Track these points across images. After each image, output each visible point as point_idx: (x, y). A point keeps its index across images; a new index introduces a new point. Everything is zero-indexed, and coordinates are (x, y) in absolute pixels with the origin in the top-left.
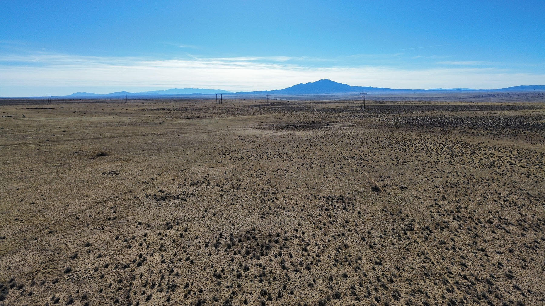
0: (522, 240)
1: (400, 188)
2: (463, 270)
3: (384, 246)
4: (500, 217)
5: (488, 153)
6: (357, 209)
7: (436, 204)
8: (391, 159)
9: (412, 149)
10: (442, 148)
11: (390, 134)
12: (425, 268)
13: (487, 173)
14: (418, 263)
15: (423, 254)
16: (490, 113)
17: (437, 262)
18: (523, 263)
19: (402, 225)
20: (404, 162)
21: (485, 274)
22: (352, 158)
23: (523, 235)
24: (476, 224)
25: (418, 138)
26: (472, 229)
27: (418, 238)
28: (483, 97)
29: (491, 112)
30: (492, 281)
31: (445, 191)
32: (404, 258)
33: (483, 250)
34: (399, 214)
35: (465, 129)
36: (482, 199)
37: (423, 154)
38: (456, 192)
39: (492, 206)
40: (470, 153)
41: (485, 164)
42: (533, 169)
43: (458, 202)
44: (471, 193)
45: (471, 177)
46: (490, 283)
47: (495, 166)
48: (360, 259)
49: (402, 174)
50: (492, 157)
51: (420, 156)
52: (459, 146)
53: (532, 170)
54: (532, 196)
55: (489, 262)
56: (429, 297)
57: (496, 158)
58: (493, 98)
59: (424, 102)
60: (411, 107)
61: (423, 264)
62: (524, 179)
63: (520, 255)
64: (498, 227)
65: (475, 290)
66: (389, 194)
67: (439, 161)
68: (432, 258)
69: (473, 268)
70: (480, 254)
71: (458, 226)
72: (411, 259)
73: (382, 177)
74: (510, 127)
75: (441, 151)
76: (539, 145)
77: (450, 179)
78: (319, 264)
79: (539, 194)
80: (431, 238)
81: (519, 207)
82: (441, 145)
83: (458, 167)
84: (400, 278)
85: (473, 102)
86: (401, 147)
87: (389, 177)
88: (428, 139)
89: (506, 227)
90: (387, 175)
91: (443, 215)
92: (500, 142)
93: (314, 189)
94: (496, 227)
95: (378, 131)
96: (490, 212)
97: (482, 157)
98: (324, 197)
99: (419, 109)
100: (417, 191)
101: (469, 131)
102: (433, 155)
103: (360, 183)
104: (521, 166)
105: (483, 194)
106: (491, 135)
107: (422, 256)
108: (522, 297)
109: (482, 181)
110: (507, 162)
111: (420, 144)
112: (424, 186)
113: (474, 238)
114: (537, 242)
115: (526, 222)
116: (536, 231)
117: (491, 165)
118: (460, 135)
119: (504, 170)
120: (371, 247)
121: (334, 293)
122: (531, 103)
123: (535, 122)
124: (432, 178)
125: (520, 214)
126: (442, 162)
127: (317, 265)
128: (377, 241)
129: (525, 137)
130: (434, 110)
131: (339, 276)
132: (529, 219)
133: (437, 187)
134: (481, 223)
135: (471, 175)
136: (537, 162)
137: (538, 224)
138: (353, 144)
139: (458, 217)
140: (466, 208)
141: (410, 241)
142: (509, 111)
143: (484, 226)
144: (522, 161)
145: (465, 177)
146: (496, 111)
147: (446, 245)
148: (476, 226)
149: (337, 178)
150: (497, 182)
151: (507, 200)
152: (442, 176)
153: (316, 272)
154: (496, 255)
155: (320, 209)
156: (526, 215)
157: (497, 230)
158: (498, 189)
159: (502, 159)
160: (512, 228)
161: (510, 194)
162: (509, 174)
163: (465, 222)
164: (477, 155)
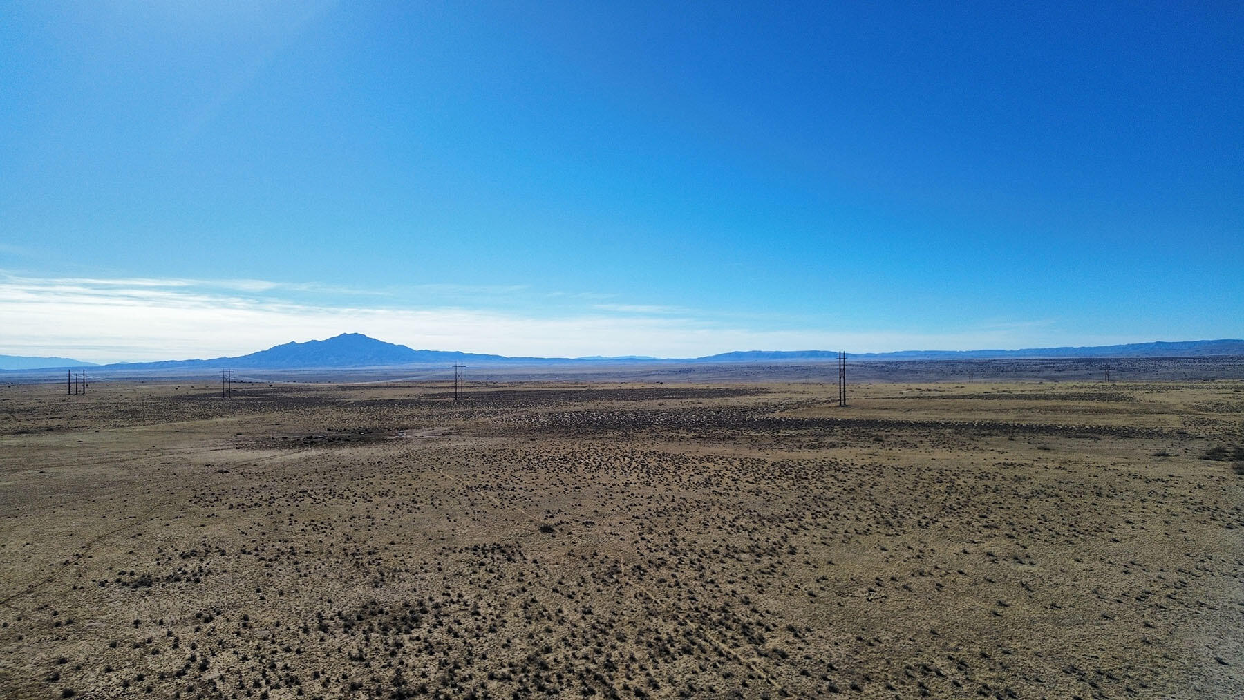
0: (757, 566)
1: (583, 524)
2: (693, 604)
3: (588, 594)
4: (728, 546)
5: (700, 466)
6: (529, 557)
7: (643, 539)
8: (552, 484)
9: (581, 468)
10: (630, 464)
11: (532, 444)
12: (647, 608)
13: (701, 494)
14: (638, 605)
15: (641, 595)
16: (693, 403)
17: (661, 601)
18: (760, 589)
19: (603, 569)
20: (576, 488)
21: (719, 604)
22: (485, 488)
23: (757, 561)
24: (700, 556)
25: (586, 449)
26: (696, 561)
27: (630, 580)
28: (674, 372)
29: (694, 400)
30: (727, 608)
31: (650, 522)
32: (618, 603)
33: (712, 582)
34: (595, 557)
35: (658, 431)
36: (702, 527)
37: (602, 473)
38: (666, 522)
39: (716, 534)
40: (673, 468)
41: (698, 482)
42: (763, 485)
43: (671, 533)
44: (686, 521)
45: (681, 500)
46: (726, 612)
47: (712, 484)
48: (560, 611)
49: (579, 505)
50: (706, 472)
51: (598, 477)
52: (654, 458)
53: (762, 486)
54: (764, 518)
55: (721, 592)
56: (660, 634)
57: (712, 474)
58: (691, 375)
59: (575, 384)
60: (554, 393)
61: (644, 605)
62: (752, 498)
63: (756, 581)
64: (726, 556)
65: (710, 619)
66: (570, 533)
67: (631, 483)
68: (653, 598)
69: (703, 600)
70: (709, 587)
71: (678, 561)
72: (628, 603)
73: (548, 512)
74: (726, 425)
75: (629, 467)
76: (769, 452)
77: (653, 506)
78: (506, 625)
79: (773, 515)
80: (646, 577)
81: (750, 532)
82: (626, 458)
83: (661, 489)
84: (620, 622)
85: (662, 383)
86: (560, 465)
87: (560, 511)
88: (603, 450)
89: (736, 556)
90: (556, 509)
91: (655, 550)
92: (713, 449)
93: (442, 539)
94: (724, 556)
95: (510, 442)
96: (714, 541)
97: (693, 473)
98: (467, 549)
99: (570, 396)
100: (610, 525)
101: (664, 434)
102: (618, 474)
103: (518, 524)
104: (747, 481)
105: (703, 521)
106: (699, 440)
107: (641, 598)
108: (761, 618)
109: (697, 505)
110: (728, 477)
111: (592, 458)
112: (618, 519)
113: (701, 571)
114: (773, 567)
115: (759, 548)
116: (772, 556)
117: (707, 483)
118: (651, 441)
119: (725, 489)
120: (570, 597)
121: (543, 648)
122: (753, 383)
123: (761, 416)
124: (627, 507)
125: (751, 539)
126: (635, 484)
127: (504, 627)
128: (575, 590)
129: (750, 440)
130: (597, 399)
131: (540, 632)
132: (763, 544)
133: (637, 518)
134: (705, 554)
135: (681, 498)
136: (769, 475)
137: (773, 548)
138: (473, 466)
139: (675, 550)
140: (683, 539)
141: (620, 585)
142: (721, 398)
143: (710, 558)
144: (748, 475)
145: (673, 501)
146: (700, 400)
147: (667, 583)
148: (701, 558)
149: (474, 520)
150: (718, 505)
151: (734, 525)
152: (641, 502)
153: (506, 633)
154: (729, 585)
155: (468, 565)
156: (758, 539)
157: (726, 559)
158: (721, 513)
159: (720, 474)
160: (743, 556)
161: (736, 518)
162: (732, 493)
163: (685, 555)
164: (684, 471)
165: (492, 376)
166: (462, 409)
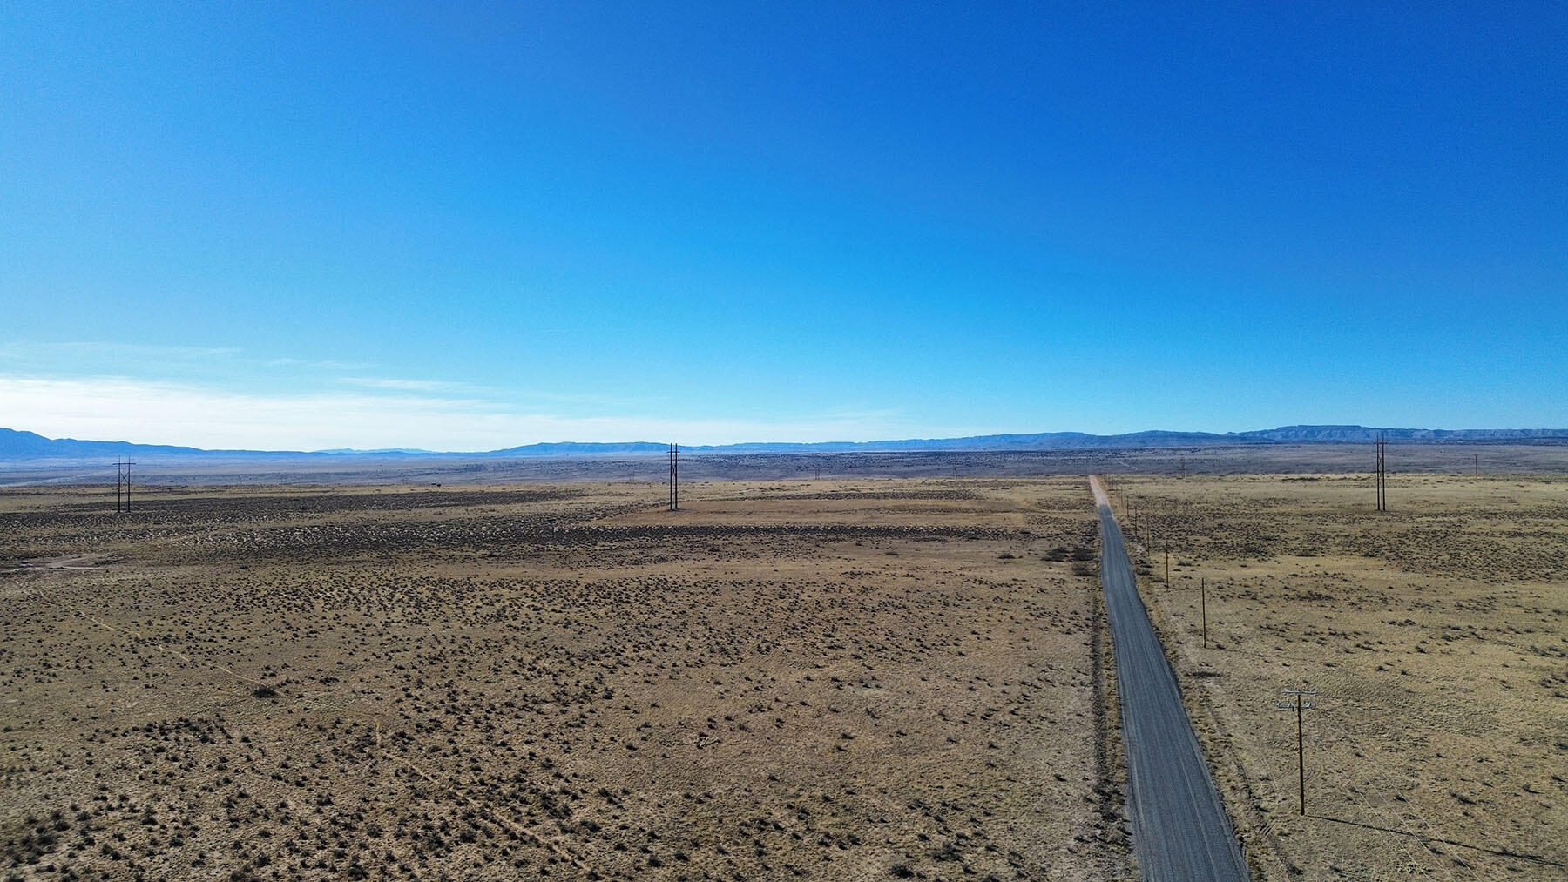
0: (563, 718)
1: (321, 681)
2: (477, 775)
3: (327, 778)
4: (526, 695)
5: (491, 594)
6: (236, 734)
7: (409, 696)
8: (274, 629)
9: (319, 605)
10: (392, 596)
11: (243, 574)
12: (412, 788)
13: (493, 631)
14: (400, 786)
15: (404, 771)
16: (482, 511)
17: (433, 776)
18: (566, 746)
19: (349, 742)
20: (311, 632)
21: (513, 771)
22: (166, 639)
23: (563, 712)
24: (488, 712)
25: (326, 578)
26: (482, 719)
27: (388, 752)
28: (458, 471)
29: (484, 507)
30: (523, 776)
31: (420, 672)
32: (371, 785)
33: (503, 744)
34: (338, 726)
35: (433, 549)
36: (492, 674)
37: (350, 610)
38: (442, 670)
39: (511, 682)
40: (453, 598)
41: (488, 615)
42: (574, 613)
43: (449, 685)
44: (470, 668)
45: (464, 641)
46: (522, 781)
47: (506, 617)
48: (284, 805)
49: (316, 656)
50: (498, 601)
51: (345, 616)
52: (427, 586)
53: (572, 615)
54: (573, 656)
55: (515, 756)
56: (431, 820)
57: (507, 603)
58: (481, 474)
59: (311, 487)
60: (279, 501)
61: (408, 784)
62: (559, 630)
63: (561, 737)
64: (523, 709)
65: (500, 794)
66: (301, 696)
67: (393, 622)
68: (421, 773)
69: (490, 769)
70: (499, 751)
71: (457, 722)
72: (385, 784)
73: (268, 668)
74: (528, 538)
75: (391, 600)
76: (583, 571)
77: (425, 650)
78: (198, 833)
79: (585, 651)
80: (412, 748)
81: (555, 675)
82: (387, 589)
83: (436, 627)
84: (374, 811)
85: (439, 485)
86: (287, 602)
87: (285, 666)
88: (352, 578)
89: (536, 707)
90: (280, 663)
91: (426, 710)
92: (509, 571)
93: (94, 718)
94: (521, 710)
95: (208, 572)
96: (508, 691)
97: (480, 604)
98: (135, 729)
99: (303, 505)
100: (361, 681)
101: (442, 553)
102: (374, 610)
103: (219, 689)
104: (553, 610)
105: (493, 666)
106: (490, 560)
107: (405, 775)
108: (566, 784)
109: (486, 645)
110: (528, 607)
111: (336, 590)
112: (374, 671)
113: (488, 731)
114: (584, 717)
115: (566, 695)
116: (582, 703)
117: (500, 616)
118: (423, 564)
119: (524, 622)
120: (299, 784)
121: (257, 860)
122: (565, 484)
123: (574, 526)
124: (386, 654)
125: (557, 684)
126: (399, 622)
127: (195, 836)
128: (307, 774)
129: (558, 557)
130: (343, 507)
131: (251, 838)
132: (572, 690)
133: (401, 668)
134: (494, 709)
135: (463, 637)
136: (581, 601)
137: (584, 693)
138: (147, 609)
139: (453, 707)
140: (466, 692)
141: (374, 761)
142: (521, 504)
143: (501, 713)
144: (555, 602)
145: (453, 642)
146: (493, 506)
147: (442, 752)
148: (488, 715)
149: (147, 687)
150: (515, 643)
151: (535, 668)
152: (408, 647)
153: (198, 845)
154: (525, 746)
155: (138, 752)
156: (566, 684)
157: (521, 714)
158: (518, 654)
159: (518, 603)
160: (545, 707)
161: (538, 659)
162: (533, 627)
163: (467, 712)
164: (469, 602)
165: (180, 477)
166: (128, 526)
